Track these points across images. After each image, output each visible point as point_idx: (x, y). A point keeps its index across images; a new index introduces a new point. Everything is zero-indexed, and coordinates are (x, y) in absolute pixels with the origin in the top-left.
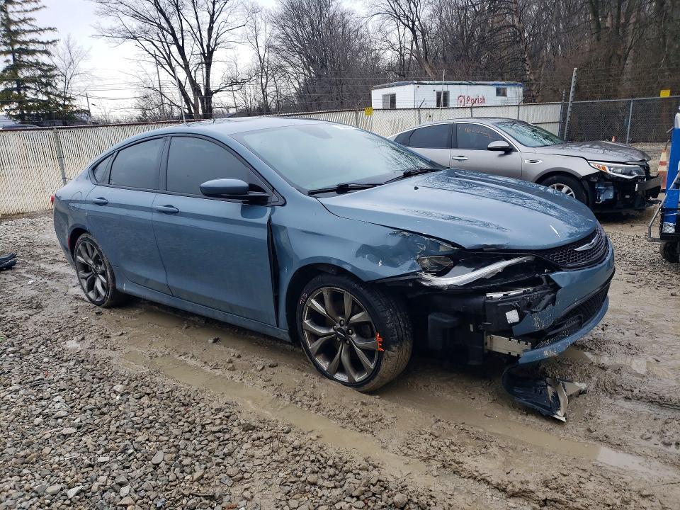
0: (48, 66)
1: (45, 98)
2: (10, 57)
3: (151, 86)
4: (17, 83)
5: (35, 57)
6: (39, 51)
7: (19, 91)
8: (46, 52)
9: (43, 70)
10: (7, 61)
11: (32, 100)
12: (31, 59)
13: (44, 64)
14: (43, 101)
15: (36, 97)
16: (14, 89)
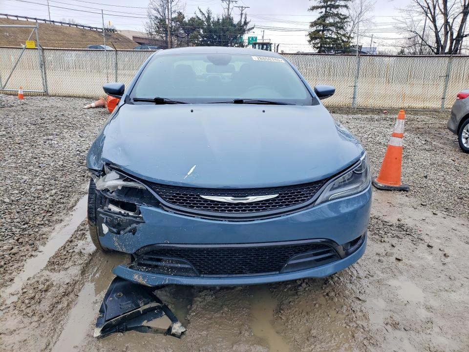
0: (343, 15)
1: (336, 37)
2: (324, 10)
3: (413, 30)
4: (323, 27)
5: (337, 10)
6: (342, 6)
7: (323, 32)
8: (346, 6)
9: (341, 18)
10: (322, 12)
11: (329, 38)
12: (335, 11)
13: (341, 14)
14: (334, 38)
15: (330, 36)
16: (320, 30)
